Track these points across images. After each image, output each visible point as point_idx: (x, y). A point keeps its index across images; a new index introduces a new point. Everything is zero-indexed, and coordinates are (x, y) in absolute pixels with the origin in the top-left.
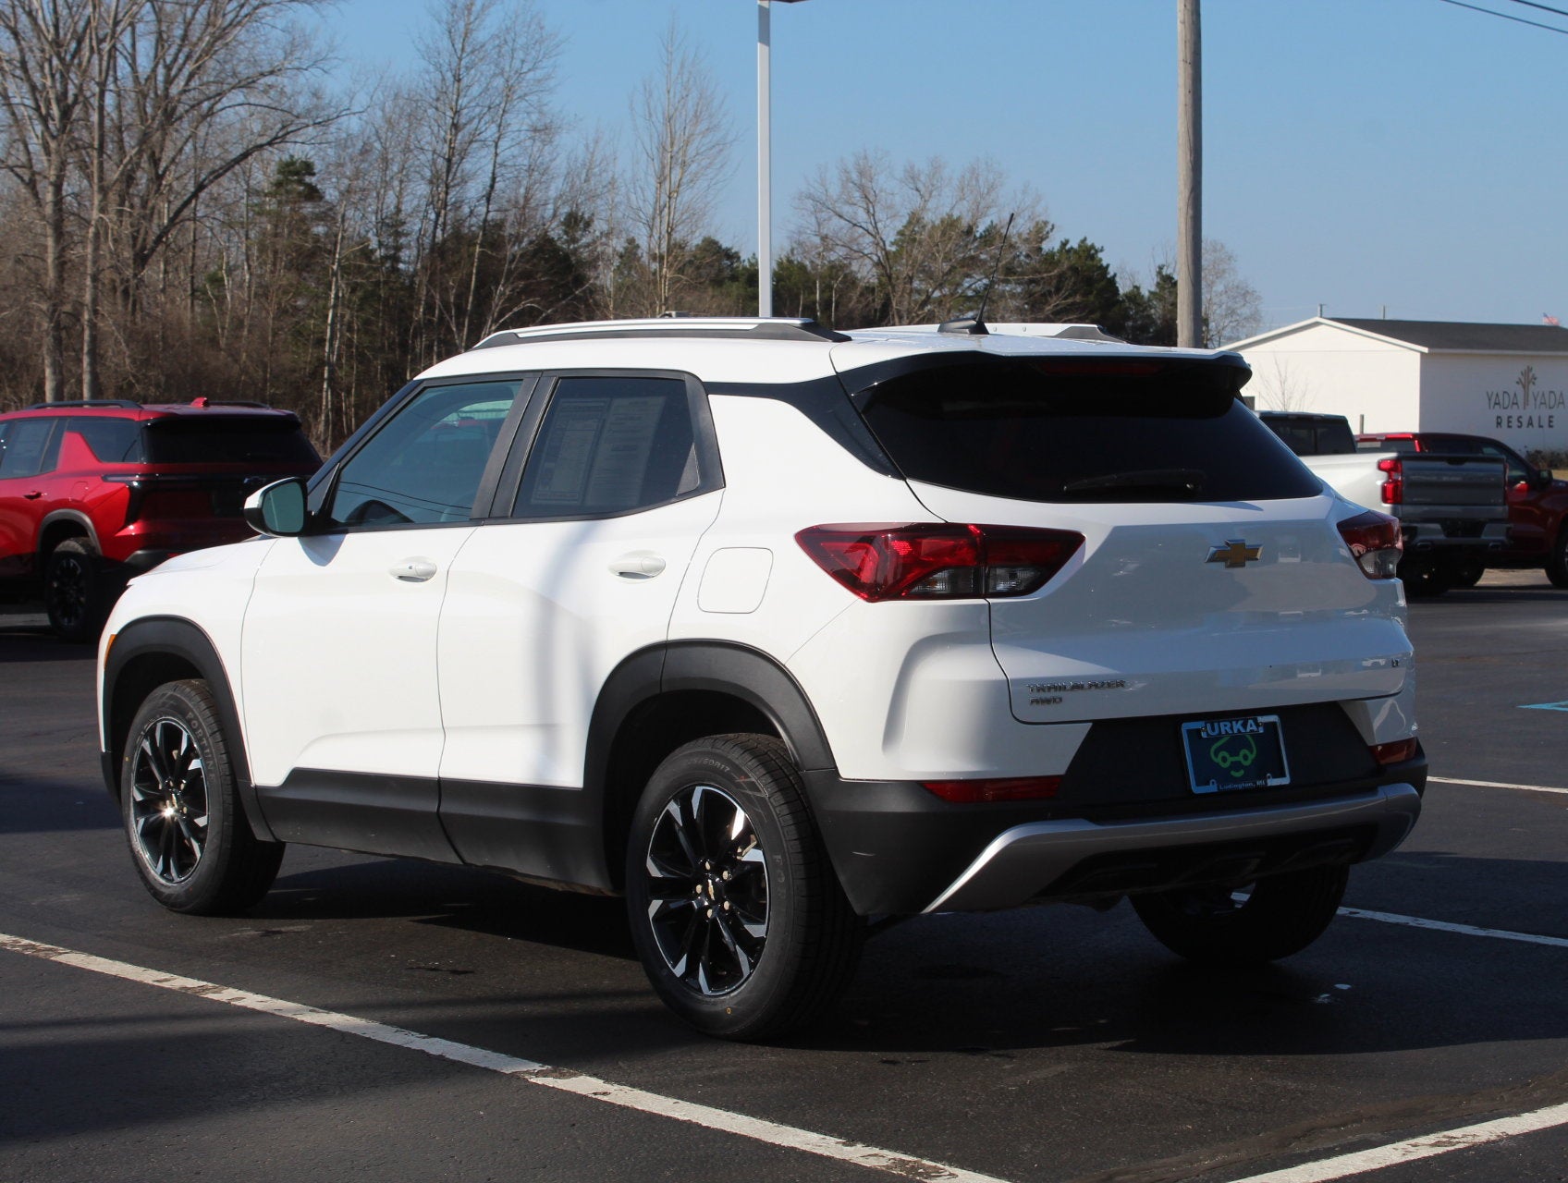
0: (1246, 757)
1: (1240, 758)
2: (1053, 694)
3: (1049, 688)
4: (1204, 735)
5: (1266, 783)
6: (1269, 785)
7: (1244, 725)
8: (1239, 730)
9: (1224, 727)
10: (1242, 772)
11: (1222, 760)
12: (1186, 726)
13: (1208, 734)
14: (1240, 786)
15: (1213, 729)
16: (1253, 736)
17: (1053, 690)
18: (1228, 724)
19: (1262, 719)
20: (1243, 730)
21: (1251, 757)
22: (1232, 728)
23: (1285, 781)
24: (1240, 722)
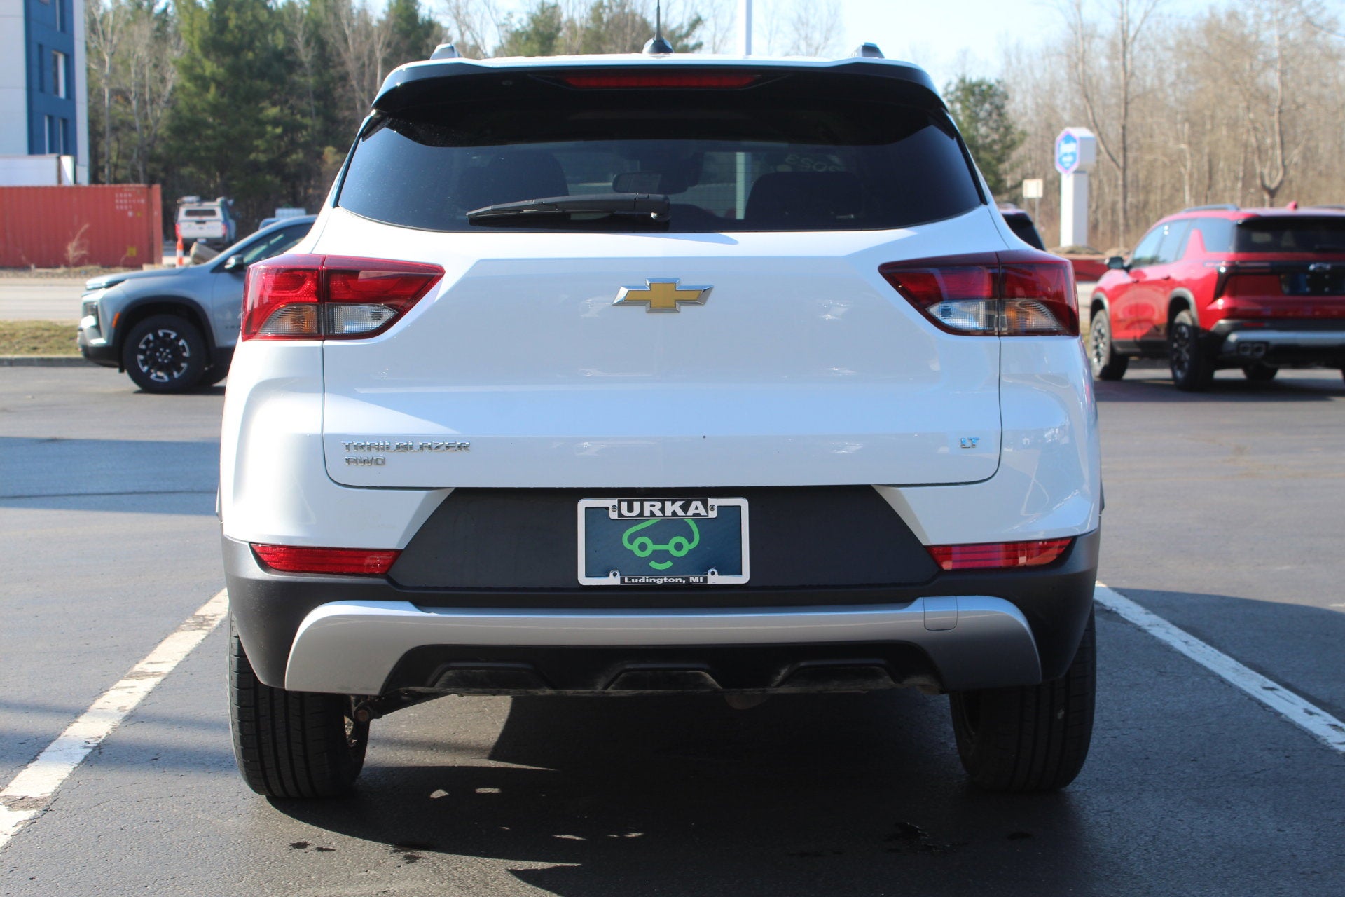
0: (679, 547)
1: (670, 547)
2: (373, 455)
3: (369, 448)
4: (614, 515)
5: (705, 579)
6: (710, 582)
7: (685, 508)
8: (674, 513)
9: (651, 507)
10: (668, 564)
11: (639, 546)
12: (583, 504)
13: (620, 514)
14: (660, 582)
15: (630, 509)
16: (696, 521)
17: (373, 450)
18: (658, 505)
19: (714, 502)
20: (680, 512)
21: (687, 547)
22: (662, 510)
23: (744, 578)
24: (679, 503)
